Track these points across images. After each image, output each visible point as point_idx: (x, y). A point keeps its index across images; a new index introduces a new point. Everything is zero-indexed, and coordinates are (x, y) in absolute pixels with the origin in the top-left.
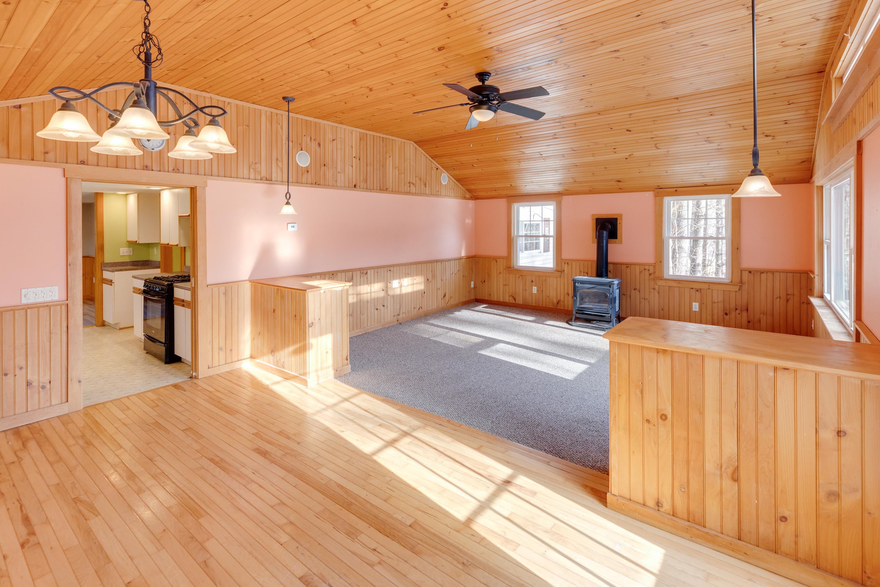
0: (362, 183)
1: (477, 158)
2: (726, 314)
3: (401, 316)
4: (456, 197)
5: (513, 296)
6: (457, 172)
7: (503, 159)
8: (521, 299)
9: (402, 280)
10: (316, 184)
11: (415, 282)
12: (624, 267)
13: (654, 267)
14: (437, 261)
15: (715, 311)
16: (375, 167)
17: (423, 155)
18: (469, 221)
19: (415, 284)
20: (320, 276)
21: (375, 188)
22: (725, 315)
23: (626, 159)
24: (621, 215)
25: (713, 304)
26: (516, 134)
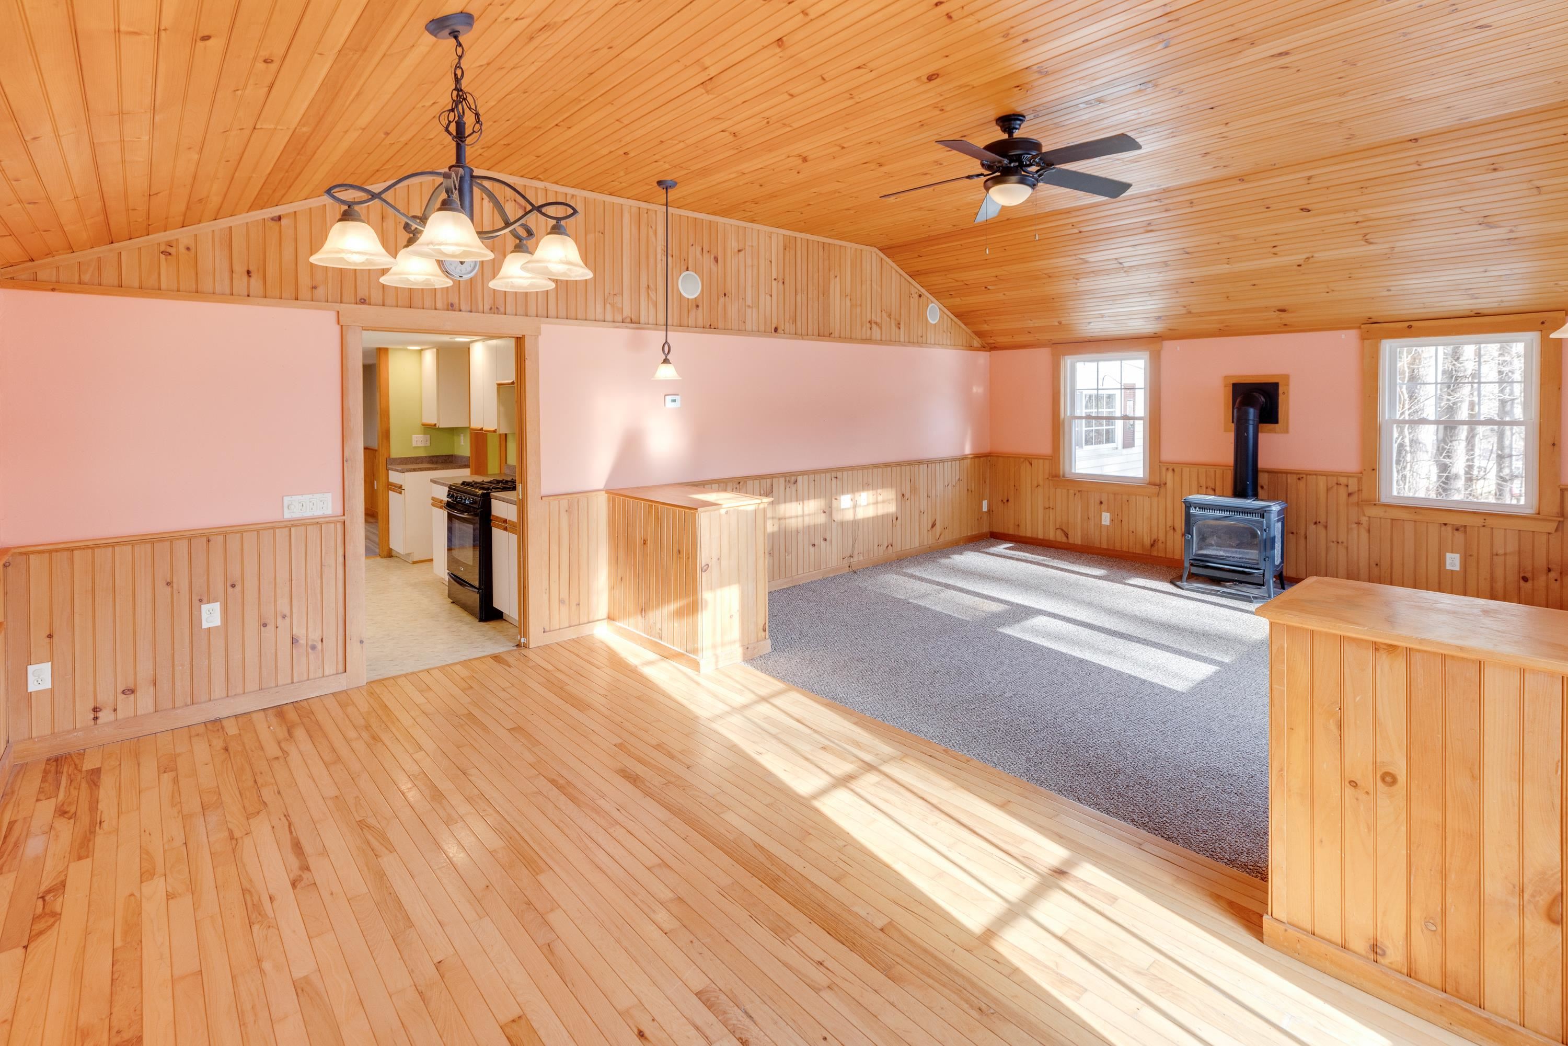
0: (787, 325)
1: (994, 274)
2: (1525, 579)
3: (855, 559)
4: (955, 346)
5: (1062, 530)
6: (957, 301)
7: (1045, 274)
8: (1079, 534)
9: (857, 495)
10: (711, 327)
11: (880, 498)
12: (1291, 479)
13: (1360, 479)
14: (919, 462)
15: (1499, 573)
16: (810, 296)
17: (894, 272)
18: (977, 390)
19: (880, 502)
20: (717, 485)
21: (810, 332)
22: (1522, 583)
23: (1299, 266)
24: (1286, 377)
25: (1495, 557)
26: (1070, 226)
